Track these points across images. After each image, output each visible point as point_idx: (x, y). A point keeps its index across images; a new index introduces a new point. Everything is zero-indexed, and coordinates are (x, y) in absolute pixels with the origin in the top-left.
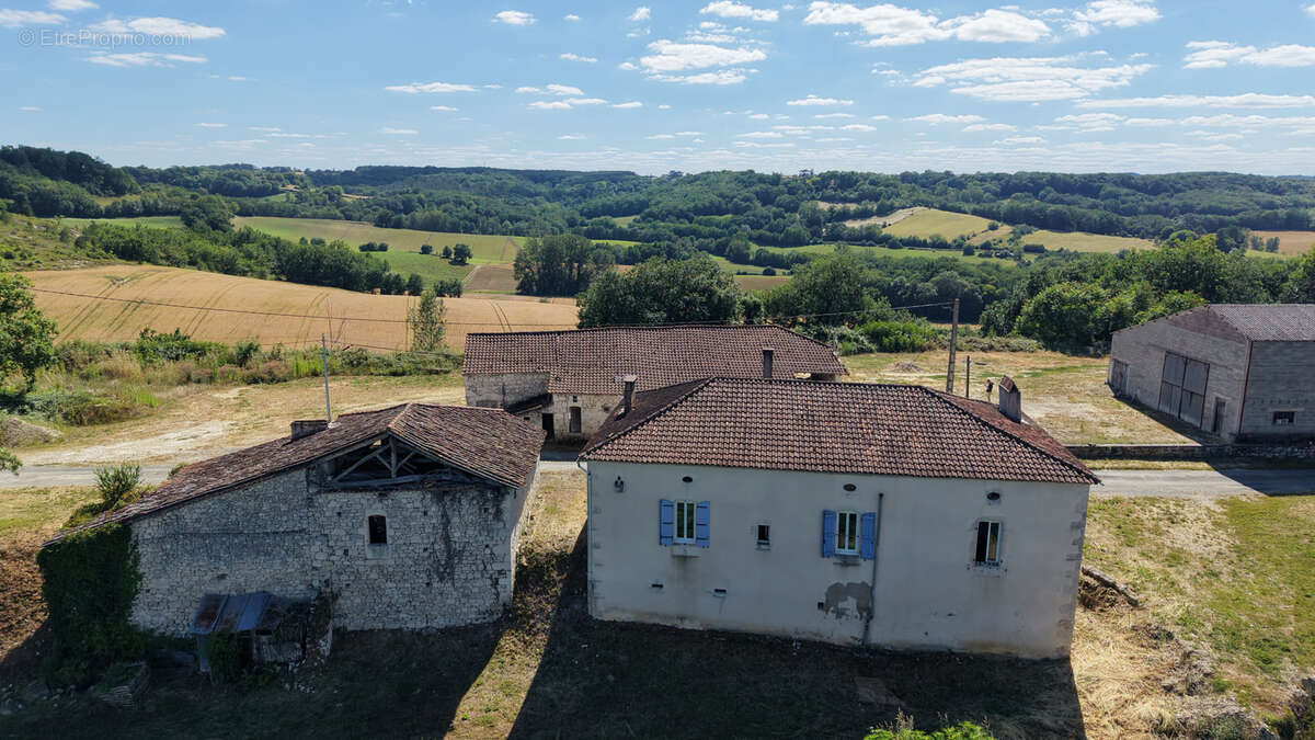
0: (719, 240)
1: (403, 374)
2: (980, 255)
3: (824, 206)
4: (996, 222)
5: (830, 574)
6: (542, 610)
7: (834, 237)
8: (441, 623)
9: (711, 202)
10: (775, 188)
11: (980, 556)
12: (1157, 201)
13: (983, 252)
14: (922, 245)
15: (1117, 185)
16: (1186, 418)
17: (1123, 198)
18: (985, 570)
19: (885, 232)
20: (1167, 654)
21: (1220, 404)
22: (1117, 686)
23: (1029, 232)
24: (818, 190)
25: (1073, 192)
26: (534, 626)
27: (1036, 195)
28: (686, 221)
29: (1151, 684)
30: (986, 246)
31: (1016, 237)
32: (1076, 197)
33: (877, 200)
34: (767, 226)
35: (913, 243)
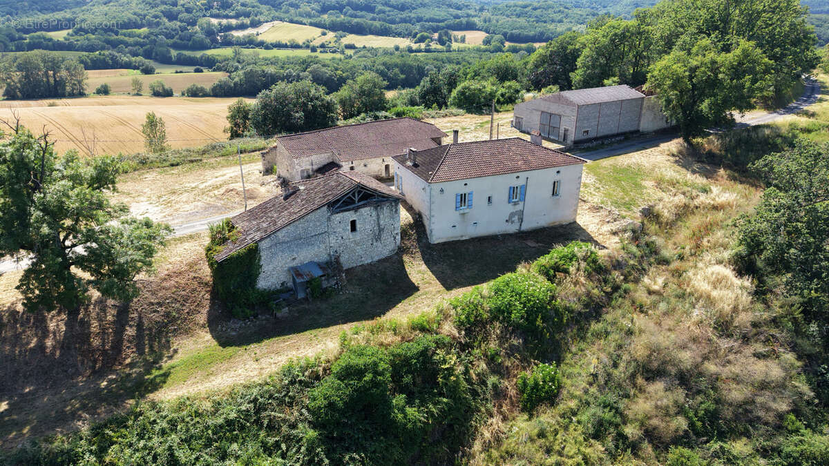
0: (145, 48)
1: (177, 165)
2: (321, 52)
3: (215, 21)
4: (325, 30)
5: (511, 208)
6: (412, 245)
7: (227, 43)
8: (376, 259)
9: (129, 19)
10: (175, 9)
11: (553, 194)
12: (405, 15)
13: (322, 49)
14: (285, 46)
15: (383, 5)
16: (552, 137)
17: (387, 13)
18: (555, 197)
19: (260, 38)
20: (603, 213)
21: (566, 130)
22: (594, 225)
23: (345, 36)
24: (206, 9)
25: (362, 10)
26: (412, 251)
27: (341, 12)
28: (113, 34)
29: (603, 222)
30: (322, 46)
31: (339, 38)
32: (363, 13)
33: (249, 17)
34: (178, 36)
35: (279, 46)
